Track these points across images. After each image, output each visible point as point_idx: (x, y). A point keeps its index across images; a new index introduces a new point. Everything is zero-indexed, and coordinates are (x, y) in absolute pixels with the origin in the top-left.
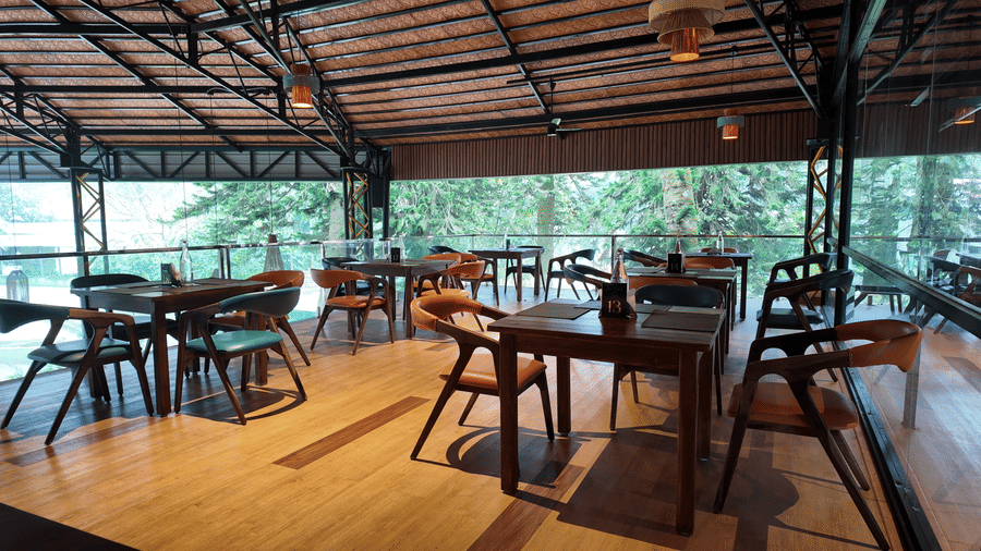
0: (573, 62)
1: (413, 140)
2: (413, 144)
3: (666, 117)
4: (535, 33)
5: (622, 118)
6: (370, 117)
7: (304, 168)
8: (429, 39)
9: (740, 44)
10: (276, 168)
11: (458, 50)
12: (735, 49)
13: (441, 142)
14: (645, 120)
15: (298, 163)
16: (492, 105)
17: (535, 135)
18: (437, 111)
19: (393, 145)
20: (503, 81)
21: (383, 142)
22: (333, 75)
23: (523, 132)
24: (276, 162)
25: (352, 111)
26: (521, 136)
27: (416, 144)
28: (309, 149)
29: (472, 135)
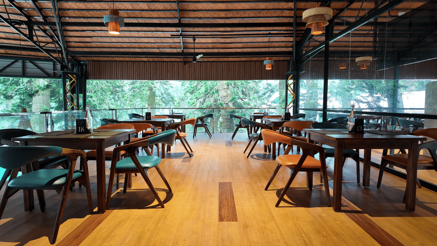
0: (203, 30)
1: (102, 59)
2: (102, 61)
3: (231, 59)
4: (193, 14)
5: (213, 58)
6: (82, 45)
7: (28, 70)
8: (137, 9)
9: (272, 32)
10: (8, 70)
11: (151, 16)
12: (270, 34)
13: (118, 61)
14: (222, 59)
15: (24, 67)
16: (156, 45)
17: (171, 62)
18: (124, 45)
19: (89, 61)
20: (168, 34)
21: (83, 59)
22: (68, 20)
23: (165, 59)
24: (8, 66)
25: (71, 41)
26: (164, 62)
27: (103, 61)
28: (32, 60)
29: (138, 59)
